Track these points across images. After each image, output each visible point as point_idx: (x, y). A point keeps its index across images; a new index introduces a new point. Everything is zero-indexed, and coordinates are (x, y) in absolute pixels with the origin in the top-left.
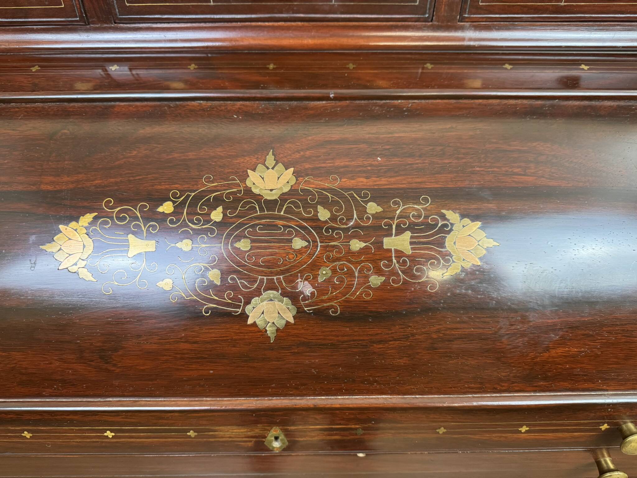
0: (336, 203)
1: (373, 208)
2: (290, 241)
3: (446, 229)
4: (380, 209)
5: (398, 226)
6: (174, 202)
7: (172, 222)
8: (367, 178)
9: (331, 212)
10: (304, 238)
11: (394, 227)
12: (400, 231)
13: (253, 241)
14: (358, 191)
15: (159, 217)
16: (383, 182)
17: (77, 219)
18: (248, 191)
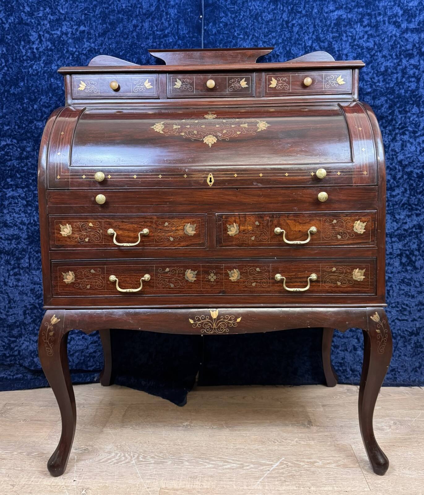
6: (185, 120)
7: (185, 123)
15: (181, 122)
18: (204, 118)
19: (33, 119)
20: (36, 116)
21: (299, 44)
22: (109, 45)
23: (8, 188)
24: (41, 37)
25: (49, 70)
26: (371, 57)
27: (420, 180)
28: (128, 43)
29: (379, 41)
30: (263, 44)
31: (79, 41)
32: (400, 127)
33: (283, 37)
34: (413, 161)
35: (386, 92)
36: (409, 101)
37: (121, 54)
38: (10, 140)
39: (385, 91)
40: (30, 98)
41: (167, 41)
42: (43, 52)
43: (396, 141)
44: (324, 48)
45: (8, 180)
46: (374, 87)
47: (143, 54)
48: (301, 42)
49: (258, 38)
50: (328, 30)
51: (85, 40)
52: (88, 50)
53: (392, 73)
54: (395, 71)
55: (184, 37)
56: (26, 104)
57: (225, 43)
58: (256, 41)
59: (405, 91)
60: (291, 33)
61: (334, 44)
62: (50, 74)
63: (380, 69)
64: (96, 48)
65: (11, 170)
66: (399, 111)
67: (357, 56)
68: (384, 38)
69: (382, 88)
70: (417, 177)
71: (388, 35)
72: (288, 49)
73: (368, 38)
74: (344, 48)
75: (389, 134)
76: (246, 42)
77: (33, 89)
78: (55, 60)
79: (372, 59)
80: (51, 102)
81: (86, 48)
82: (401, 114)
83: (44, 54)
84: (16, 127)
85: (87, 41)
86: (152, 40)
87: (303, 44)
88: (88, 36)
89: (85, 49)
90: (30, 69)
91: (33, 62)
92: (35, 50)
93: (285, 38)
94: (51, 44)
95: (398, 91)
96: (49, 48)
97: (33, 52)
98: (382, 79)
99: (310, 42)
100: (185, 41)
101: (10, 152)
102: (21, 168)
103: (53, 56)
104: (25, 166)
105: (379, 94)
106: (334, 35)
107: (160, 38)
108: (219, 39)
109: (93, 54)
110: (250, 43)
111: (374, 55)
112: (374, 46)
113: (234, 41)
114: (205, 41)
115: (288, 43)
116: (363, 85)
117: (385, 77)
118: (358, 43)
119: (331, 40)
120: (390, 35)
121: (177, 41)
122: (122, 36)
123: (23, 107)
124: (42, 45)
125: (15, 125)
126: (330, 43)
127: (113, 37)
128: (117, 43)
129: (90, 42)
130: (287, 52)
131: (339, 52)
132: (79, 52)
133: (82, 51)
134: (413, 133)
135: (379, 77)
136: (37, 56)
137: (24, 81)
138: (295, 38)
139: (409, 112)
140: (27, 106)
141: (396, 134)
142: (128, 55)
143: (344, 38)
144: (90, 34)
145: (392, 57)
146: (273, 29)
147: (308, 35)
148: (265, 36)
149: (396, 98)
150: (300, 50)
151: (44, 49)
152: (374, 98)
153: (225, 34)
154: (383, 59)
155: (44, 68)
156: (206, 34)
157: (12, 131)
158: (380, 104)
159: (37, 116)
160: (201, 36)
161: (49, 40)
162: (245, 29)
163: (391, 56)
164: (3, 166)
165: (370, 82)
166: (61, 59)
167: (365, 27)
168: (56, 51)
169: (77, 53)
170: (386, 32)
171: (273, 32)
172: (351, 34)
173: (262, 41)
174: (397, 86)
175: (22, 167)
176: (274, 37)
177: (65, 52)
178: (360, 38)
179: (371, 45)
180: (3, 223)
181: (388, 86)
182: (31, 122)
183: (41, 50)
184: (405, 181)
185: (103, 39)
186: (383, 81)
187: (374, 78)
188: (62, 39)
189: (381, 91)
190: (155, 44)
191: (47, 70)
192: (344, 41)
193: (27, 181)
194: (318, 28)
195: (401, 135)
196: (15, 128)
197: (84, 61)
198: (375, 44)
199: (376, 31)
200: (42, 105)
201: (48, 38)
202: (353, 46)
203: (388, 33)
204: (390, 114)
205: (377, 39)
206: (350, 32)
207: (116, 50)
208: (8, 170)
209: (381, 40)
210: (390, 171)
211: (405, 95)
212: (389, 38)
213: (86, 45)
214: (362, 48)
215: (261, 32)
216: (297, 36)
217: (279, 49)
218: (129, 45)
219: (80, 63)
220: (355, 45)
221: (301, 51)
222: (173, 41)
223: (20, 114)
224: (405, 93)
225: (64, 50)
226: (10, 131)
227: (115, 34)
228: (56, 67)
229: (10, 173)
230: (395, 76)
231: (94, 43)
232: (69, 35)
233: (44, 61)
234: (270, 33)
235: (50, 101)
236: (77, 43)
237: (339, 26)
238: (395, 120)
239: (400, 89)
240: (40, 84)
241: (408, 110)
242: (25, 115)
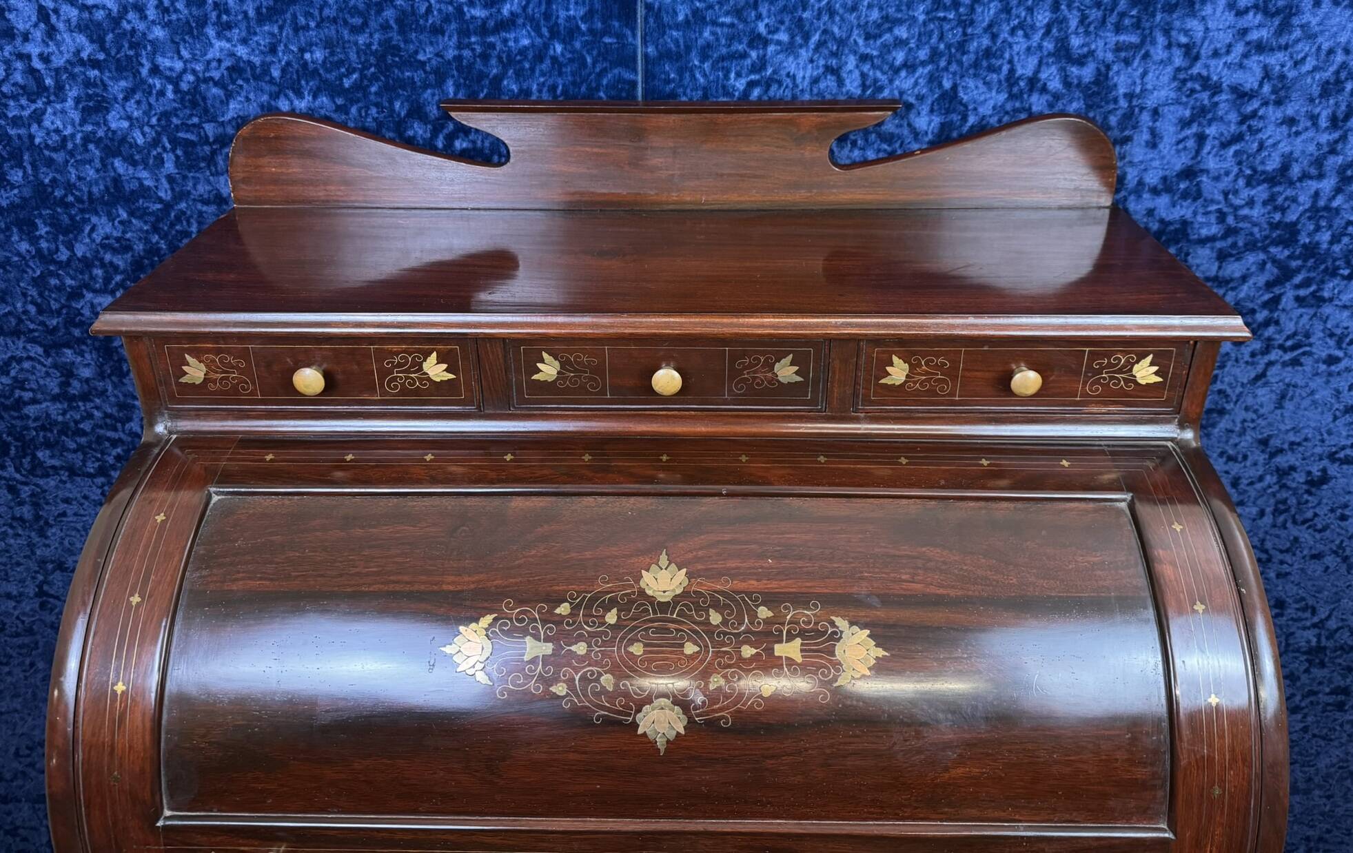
0: (727, 606)
1: (764, 612)
2: (682, 646)
3: (836, 637)
4: (770, 614)
5: (789, 632)
6: (571, 604)
7: (568, 624)
8: (758, 580)
9: (722, 615)
10: (695, 643)
11: (785, 633)
12: (791, 638)
13: (646, 645)
14: (749, 594)
15: (556, 619)
16: (773, 585)
17: (477, 620)
18: (642, 593)
19: (80, 287)
20: (86, 277)
21: (991, 69)
22: (302, 50)
23: (48, 476)
24: (48, 16)
25: (101, 133)
26: (1241, 123)
27: (1313, 490)
28: (369, 45)
29: (1283, 66)
30: (857, 66)
31: (190, 33)
32: (1289, 343)
33: (934, 40)
34: (1306, 440)
35: (1266, 237)
36: (1338, 268)
37: (347, 83)
38: (21, 344)
39: (1267, 232)
40: (54, 223)
41: (511, 44)
42: (65, 68)
43: (1266, 384)
44: (1079, 85)
45: (40, 454)
46: (1230, 220)
47: (426, 86)
48: (996, 62)
49: (841, 42)
50: (1104, 21)
51: (211, 32)
52: (228, 69)
53: (1305, 176)
54: (1313, 171)
55: (572, 32)
56: (48, 241)
57: (723, 58)
58: (834, 54)
59: (1333, 236)
60: (964, 28)
61: (1118, 73)
62: (106, 145)
63: (1263, 163)
64: (256, 60)
65: (43, 428)
66: (1298, 299)
67: (1192, 114)
68: (1304, 59)
69: (1255, 225)
70: (1307, 482)
71: (1319, 48)
72: (947, 84)
73: (1246, 56)
74: (1149, 87)
75: (1247, 363)
76: (797, 57)
77: (58, 193)
78: (116, 99)
79: (1244, 127)
80: (128, 235)
81: (219, 61)
82: (1300, 306)
83: (73, 76)
84: (32, 309)
85: (219, 36)
86: (455, 38)
87: (1006, 68)
88: (219, 17)
89: (214, 64)
90: (34, 128)
91: (39, 104)
92: (37, 64)
93: (942, 46)
94: (92, 41)
95: (1309, 235)
96: (84, 55)
97: (32, 71)
98: (1265, 196)
99: (1033, 62)
100: (578, 45)
101: (27, 380)
102: (72, 424)
103: (105, 86)
104: (83, 419)
105: (1241, 243)
106: (1122, 38)
107: (484, 30)
108: (700, 42)
109: (247, 81)
110: (812, 61)
111: (1254, 114)
112: (1261, 85)
113: (754, 54)
114: (650, 50)
115: (949, 63)
116: (1195, 213)
117: (1277, 189)
118: (1205, 73)
119: (1110, 57)
120: (1325, 46)
121: (546, 46)
122: (346, 22)
123: (39, 251)
124: (58, 45)
125: (25, 303)
126: (1103, 69)
127: (312, 24)
128: (328, 44)
129: (229, 40)
130: (944, 95)
131: (1130, 102)
132: (194, 72)
133: (207, 69)
134: (1324, 362)
135: (1254, 187)
136: (49, 81)
137: (20, 165)
138: (979, 46)
139: (1331, 300)
140: (53, 246)
141: (1270, 364)
142: (373, 89)
143: (1159, 53)
144: (227, 12)
145: (1315, 124)
146: (899, 10)
147: (1026, 36)
148: (868, 37)
149: (1298, 258)
150: (990, 89)
151: (68, 61)
152: (1222, 257)
153: (722, 25)
154: (1284, 128)
155: (81, 125)
156: (651, 20)
157: (20, 321)
158: (1237, 275)
159: (92, 278)
160: (633, 30)
161: (82, 27)
162: (795, 8)
163: (1314, 118)
164: (18, 418)
165: (1219, 203)
166: (137, 97)
167: (1240, 14)
168: (113, 68)
169: (191, 78)
170: (1314, 36)
171: (899, 22)
172: (1183, 40)
173: (855, 53)
174: (1310, 218)
175: (76, 422)
176: (900, 43)
177: (144, 72)
178: (1216, 54)
179: (1250, 80)
180: (52, 562)
181: (1277, 217)
182: (76, 294)
183: (58, 61)
184: (1265, 490)
185: (276, 31)
186: (1265, 203)
187: (1236, 192)
188: (125, 24)
189: (1252, 234)
190: (466, 53)
191: (94, 133)
192: (1155, 63)
193: (98, 460)
194: (1066, 12)
195: (1285, 364)
196: (25, 312)
197: (217, 104)
198: (1267, 74)
199: (1280, 31)
200: (104, 246)
201: (74, 21)
202: (1184, 81)
203: (1320, 40)
204: (1265, 305)
205: (1274, 60)
206: (1180, 30)
207: (328, 71)
208: (35, 429)
209: (1289, 64)
210: (1226, 463)
211: (1329, 249)
212: (1323, 53)
213: (219, 47)
214: (1216, 89)
215: (855, 23)
216: (986, 41)
217: (916, 83)
218: (374, 53)
219: (206, 111)
220: (1192, 78)
221: (994, 93)
222: (533, 45)
223: (34, 272)
224: (1331, 243)
225: (142, 65)
226: (13, 321)
227: (316, 13)
228: (126, 124)
229: (44, 437)
230: (1313, 185)
231: (244, 41)
232: (151, 13)
233: (78, 100)
234: (887, 26)
235: (124, 232)
236: (185, 41)
237: (1146, 9)
238: (1277, 323)
239: (1318, 229)
240: (80, 178)
241: (1326, 294)
242: (51, 274)
